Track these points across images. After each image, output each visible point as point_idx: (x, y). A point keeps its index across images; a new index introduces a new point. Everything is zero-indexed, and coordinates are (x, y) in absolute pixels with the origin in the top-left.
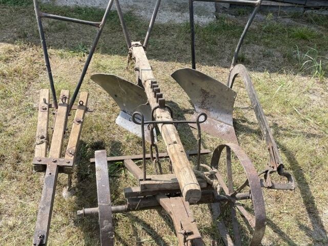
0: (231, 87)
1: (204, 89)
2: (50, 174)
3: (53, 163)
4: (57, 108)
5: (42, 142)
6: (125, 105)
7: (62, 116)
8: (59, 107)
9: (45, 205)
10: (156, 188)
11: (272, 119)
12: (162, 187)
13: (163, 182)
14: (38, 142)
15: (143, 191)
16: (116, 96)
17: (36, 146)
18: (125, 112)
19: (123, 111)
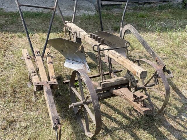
0: (123, 38)
1: (109, 41)
2: (47, 89)
3: (46, 84)
4: (35, 58)
5: (35, 75)
6: (68, 55)
7: (41, 61)
8: (37, 57)
9: (52, 104)
10: (110, 85)
11: (143, 54)
12: (113, 84)
13: (113, 82)
14: (33, 75)
15: (104, 88)
16: (62, 51)
17: (33, 77)
18: (69, 59)
19: (68, 59)
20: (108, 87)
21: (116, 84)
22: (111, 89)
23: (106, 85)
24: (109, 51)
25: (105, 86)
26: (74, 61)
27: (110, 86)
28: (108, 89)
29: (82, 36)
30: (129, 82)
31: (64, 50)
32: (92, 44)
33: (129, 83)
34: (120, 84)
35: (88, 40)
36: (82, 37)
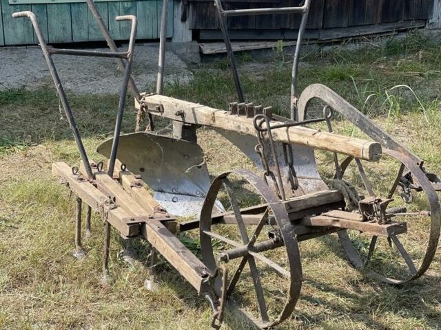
2: (159, 227)
3: (151, 219)
4: (94, 178)
5: (116, 207)
6: (159, 181)
7: (112, 183)
8: (99, 176)
9: (182, 250)
14: (112, 207)
15: (289, 211)
17: (112, 211)
18: (162, 191)
19: (159, 191)
20: (298, 209)
21: (315, 203)
22: (305, 216)
23: (293, 205)
24: (290, 128)
25: (291, 208)
26: (177, 196)
27: (304, 207)
28: (300, 217)
29: (205, 115)
30: (343, 198)
31: (147, 167)
32: (239, 126)
33: (345, 199)
34: (324, 203)
35: (226, 121)
36: (205, 118)
